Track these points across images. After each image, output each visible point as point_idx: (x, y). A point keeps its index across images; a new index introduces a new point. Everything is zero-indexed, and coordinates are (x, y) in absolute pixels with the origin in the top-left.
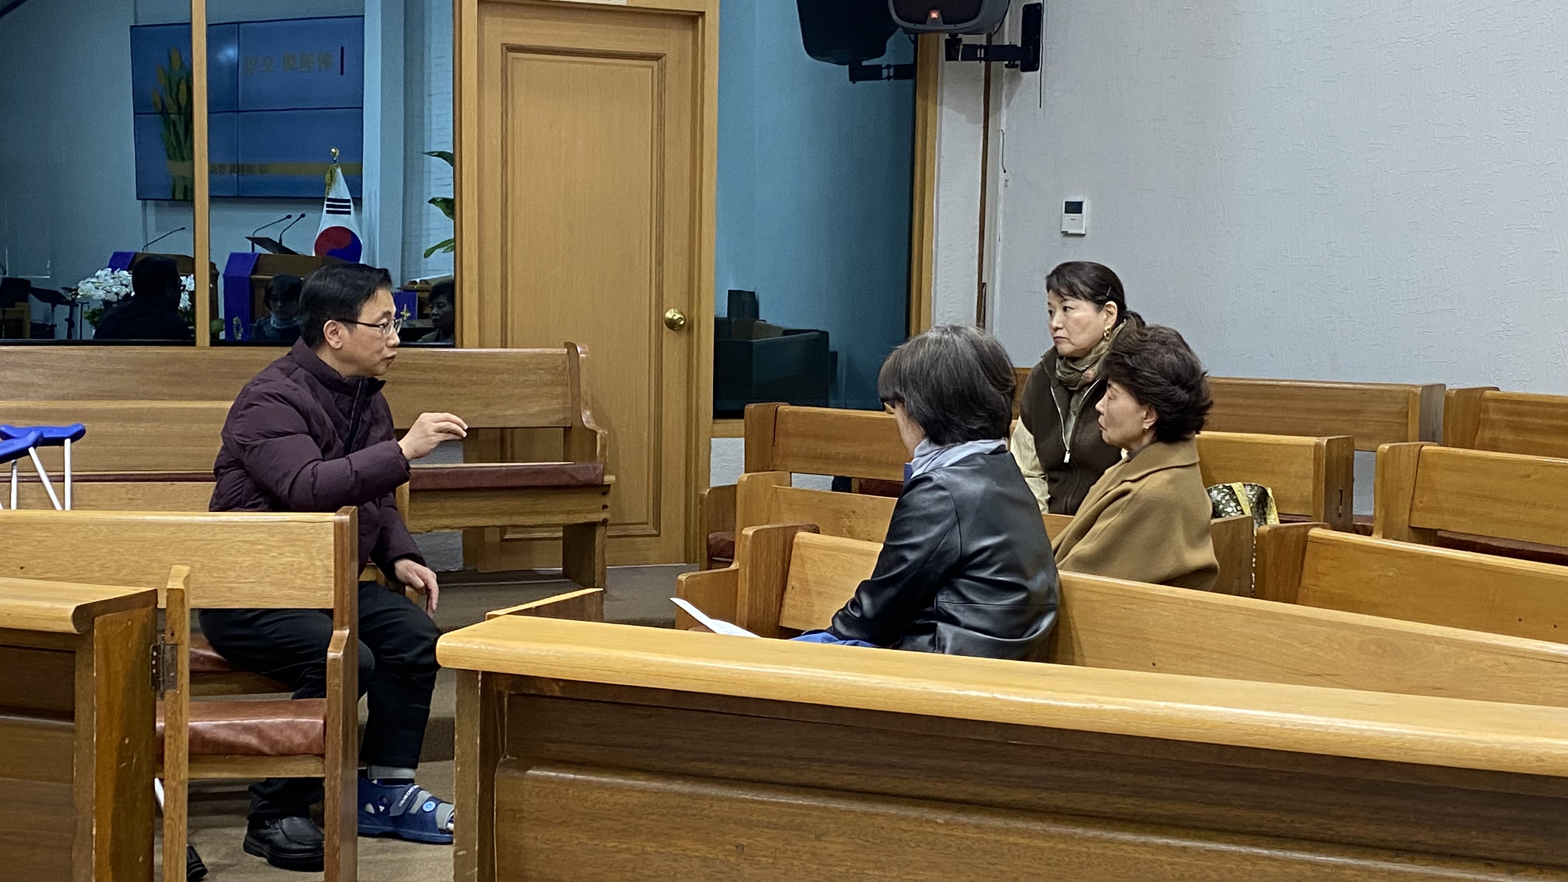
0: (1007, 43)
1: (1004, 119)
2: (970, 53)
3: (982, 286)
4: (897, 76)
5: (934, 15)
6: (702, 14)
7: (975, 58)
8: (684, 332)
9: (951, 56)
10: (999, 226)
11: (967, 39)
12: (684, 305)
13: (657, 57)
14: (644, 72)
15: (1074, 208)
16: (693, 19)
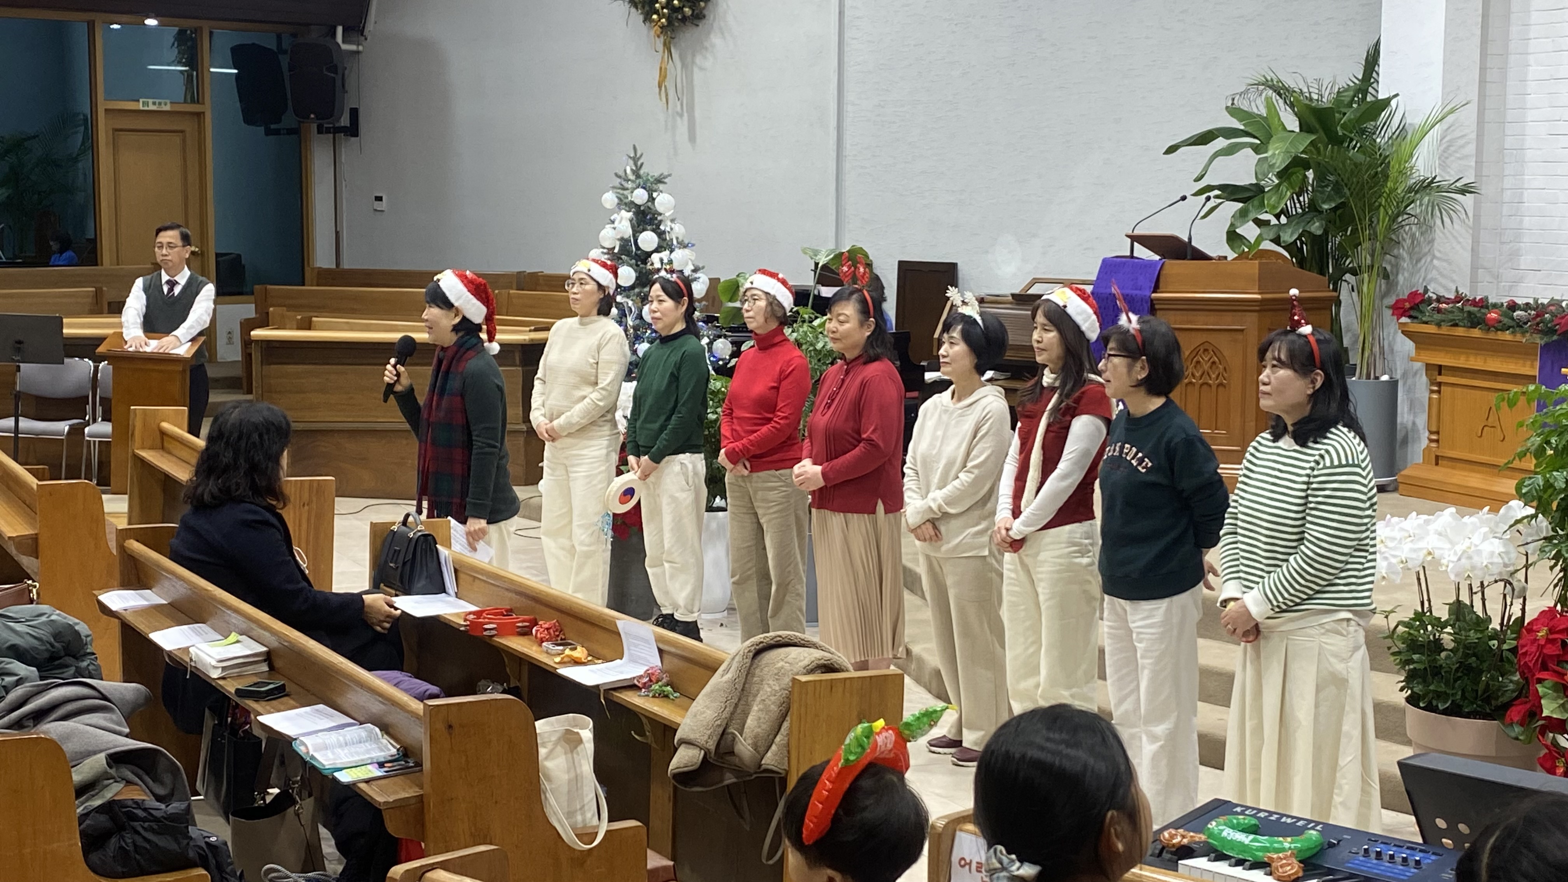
0: (343, 125)
1: (343, 158)
2: (328, 131)
3: (337, 233)
4: (288, 134)
5: (312, 116)
6: (204, 113)
7: (330, 133)
8: (199, 258)
9: (320, 131)
10: (345, 205)
11: (326, 125)
12: (199, 244)
13: (182, 131)
14: (177, 139)
15: (379, 199)
16: (199, 115)
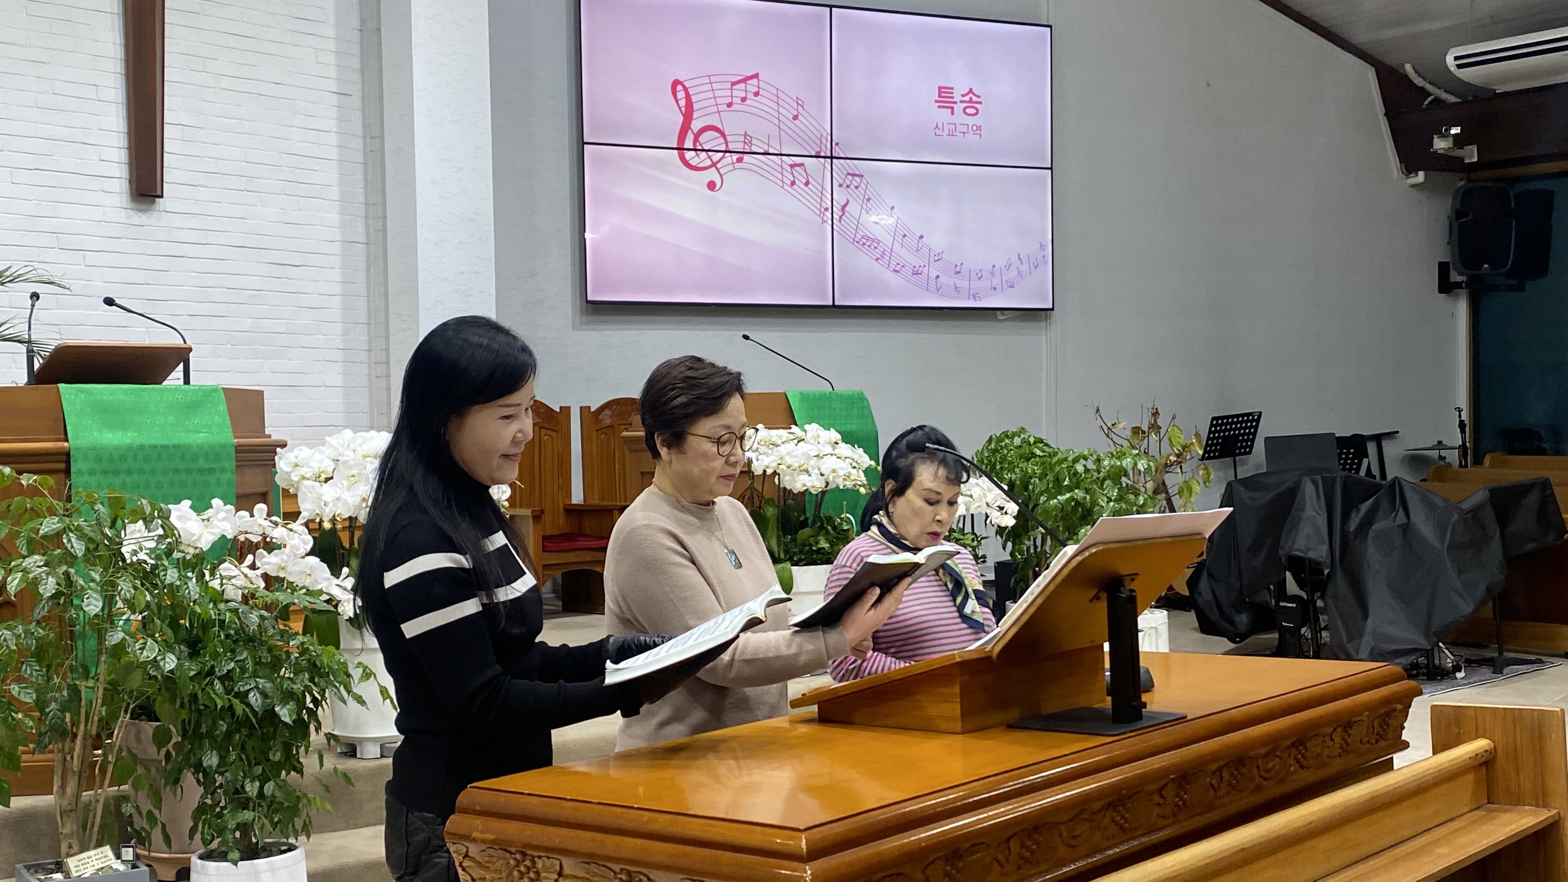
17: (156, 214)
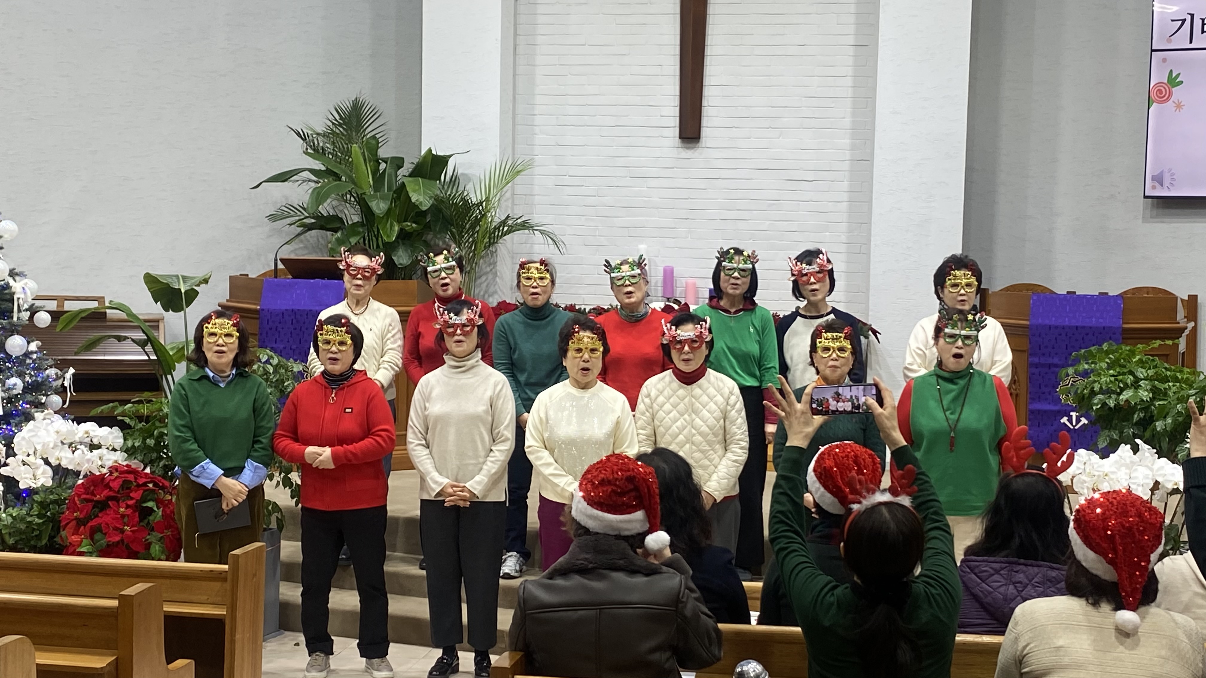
17: (699, 150)
